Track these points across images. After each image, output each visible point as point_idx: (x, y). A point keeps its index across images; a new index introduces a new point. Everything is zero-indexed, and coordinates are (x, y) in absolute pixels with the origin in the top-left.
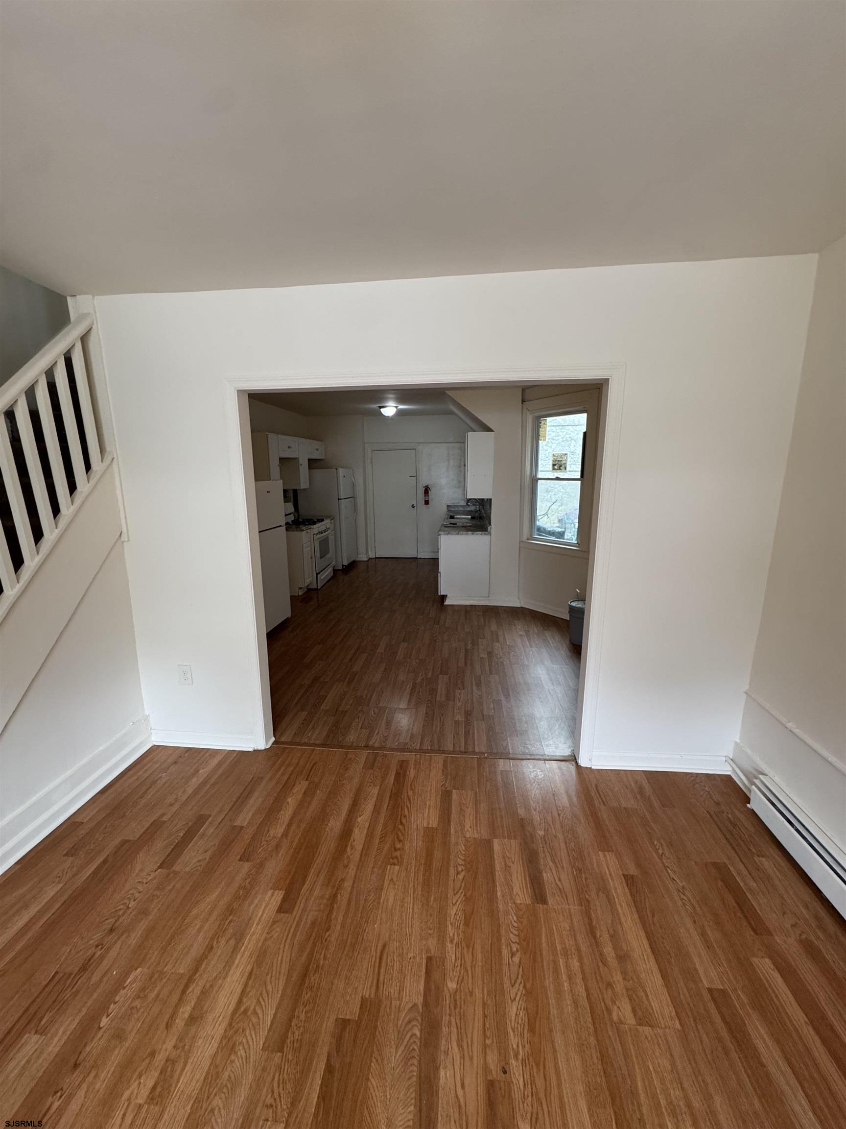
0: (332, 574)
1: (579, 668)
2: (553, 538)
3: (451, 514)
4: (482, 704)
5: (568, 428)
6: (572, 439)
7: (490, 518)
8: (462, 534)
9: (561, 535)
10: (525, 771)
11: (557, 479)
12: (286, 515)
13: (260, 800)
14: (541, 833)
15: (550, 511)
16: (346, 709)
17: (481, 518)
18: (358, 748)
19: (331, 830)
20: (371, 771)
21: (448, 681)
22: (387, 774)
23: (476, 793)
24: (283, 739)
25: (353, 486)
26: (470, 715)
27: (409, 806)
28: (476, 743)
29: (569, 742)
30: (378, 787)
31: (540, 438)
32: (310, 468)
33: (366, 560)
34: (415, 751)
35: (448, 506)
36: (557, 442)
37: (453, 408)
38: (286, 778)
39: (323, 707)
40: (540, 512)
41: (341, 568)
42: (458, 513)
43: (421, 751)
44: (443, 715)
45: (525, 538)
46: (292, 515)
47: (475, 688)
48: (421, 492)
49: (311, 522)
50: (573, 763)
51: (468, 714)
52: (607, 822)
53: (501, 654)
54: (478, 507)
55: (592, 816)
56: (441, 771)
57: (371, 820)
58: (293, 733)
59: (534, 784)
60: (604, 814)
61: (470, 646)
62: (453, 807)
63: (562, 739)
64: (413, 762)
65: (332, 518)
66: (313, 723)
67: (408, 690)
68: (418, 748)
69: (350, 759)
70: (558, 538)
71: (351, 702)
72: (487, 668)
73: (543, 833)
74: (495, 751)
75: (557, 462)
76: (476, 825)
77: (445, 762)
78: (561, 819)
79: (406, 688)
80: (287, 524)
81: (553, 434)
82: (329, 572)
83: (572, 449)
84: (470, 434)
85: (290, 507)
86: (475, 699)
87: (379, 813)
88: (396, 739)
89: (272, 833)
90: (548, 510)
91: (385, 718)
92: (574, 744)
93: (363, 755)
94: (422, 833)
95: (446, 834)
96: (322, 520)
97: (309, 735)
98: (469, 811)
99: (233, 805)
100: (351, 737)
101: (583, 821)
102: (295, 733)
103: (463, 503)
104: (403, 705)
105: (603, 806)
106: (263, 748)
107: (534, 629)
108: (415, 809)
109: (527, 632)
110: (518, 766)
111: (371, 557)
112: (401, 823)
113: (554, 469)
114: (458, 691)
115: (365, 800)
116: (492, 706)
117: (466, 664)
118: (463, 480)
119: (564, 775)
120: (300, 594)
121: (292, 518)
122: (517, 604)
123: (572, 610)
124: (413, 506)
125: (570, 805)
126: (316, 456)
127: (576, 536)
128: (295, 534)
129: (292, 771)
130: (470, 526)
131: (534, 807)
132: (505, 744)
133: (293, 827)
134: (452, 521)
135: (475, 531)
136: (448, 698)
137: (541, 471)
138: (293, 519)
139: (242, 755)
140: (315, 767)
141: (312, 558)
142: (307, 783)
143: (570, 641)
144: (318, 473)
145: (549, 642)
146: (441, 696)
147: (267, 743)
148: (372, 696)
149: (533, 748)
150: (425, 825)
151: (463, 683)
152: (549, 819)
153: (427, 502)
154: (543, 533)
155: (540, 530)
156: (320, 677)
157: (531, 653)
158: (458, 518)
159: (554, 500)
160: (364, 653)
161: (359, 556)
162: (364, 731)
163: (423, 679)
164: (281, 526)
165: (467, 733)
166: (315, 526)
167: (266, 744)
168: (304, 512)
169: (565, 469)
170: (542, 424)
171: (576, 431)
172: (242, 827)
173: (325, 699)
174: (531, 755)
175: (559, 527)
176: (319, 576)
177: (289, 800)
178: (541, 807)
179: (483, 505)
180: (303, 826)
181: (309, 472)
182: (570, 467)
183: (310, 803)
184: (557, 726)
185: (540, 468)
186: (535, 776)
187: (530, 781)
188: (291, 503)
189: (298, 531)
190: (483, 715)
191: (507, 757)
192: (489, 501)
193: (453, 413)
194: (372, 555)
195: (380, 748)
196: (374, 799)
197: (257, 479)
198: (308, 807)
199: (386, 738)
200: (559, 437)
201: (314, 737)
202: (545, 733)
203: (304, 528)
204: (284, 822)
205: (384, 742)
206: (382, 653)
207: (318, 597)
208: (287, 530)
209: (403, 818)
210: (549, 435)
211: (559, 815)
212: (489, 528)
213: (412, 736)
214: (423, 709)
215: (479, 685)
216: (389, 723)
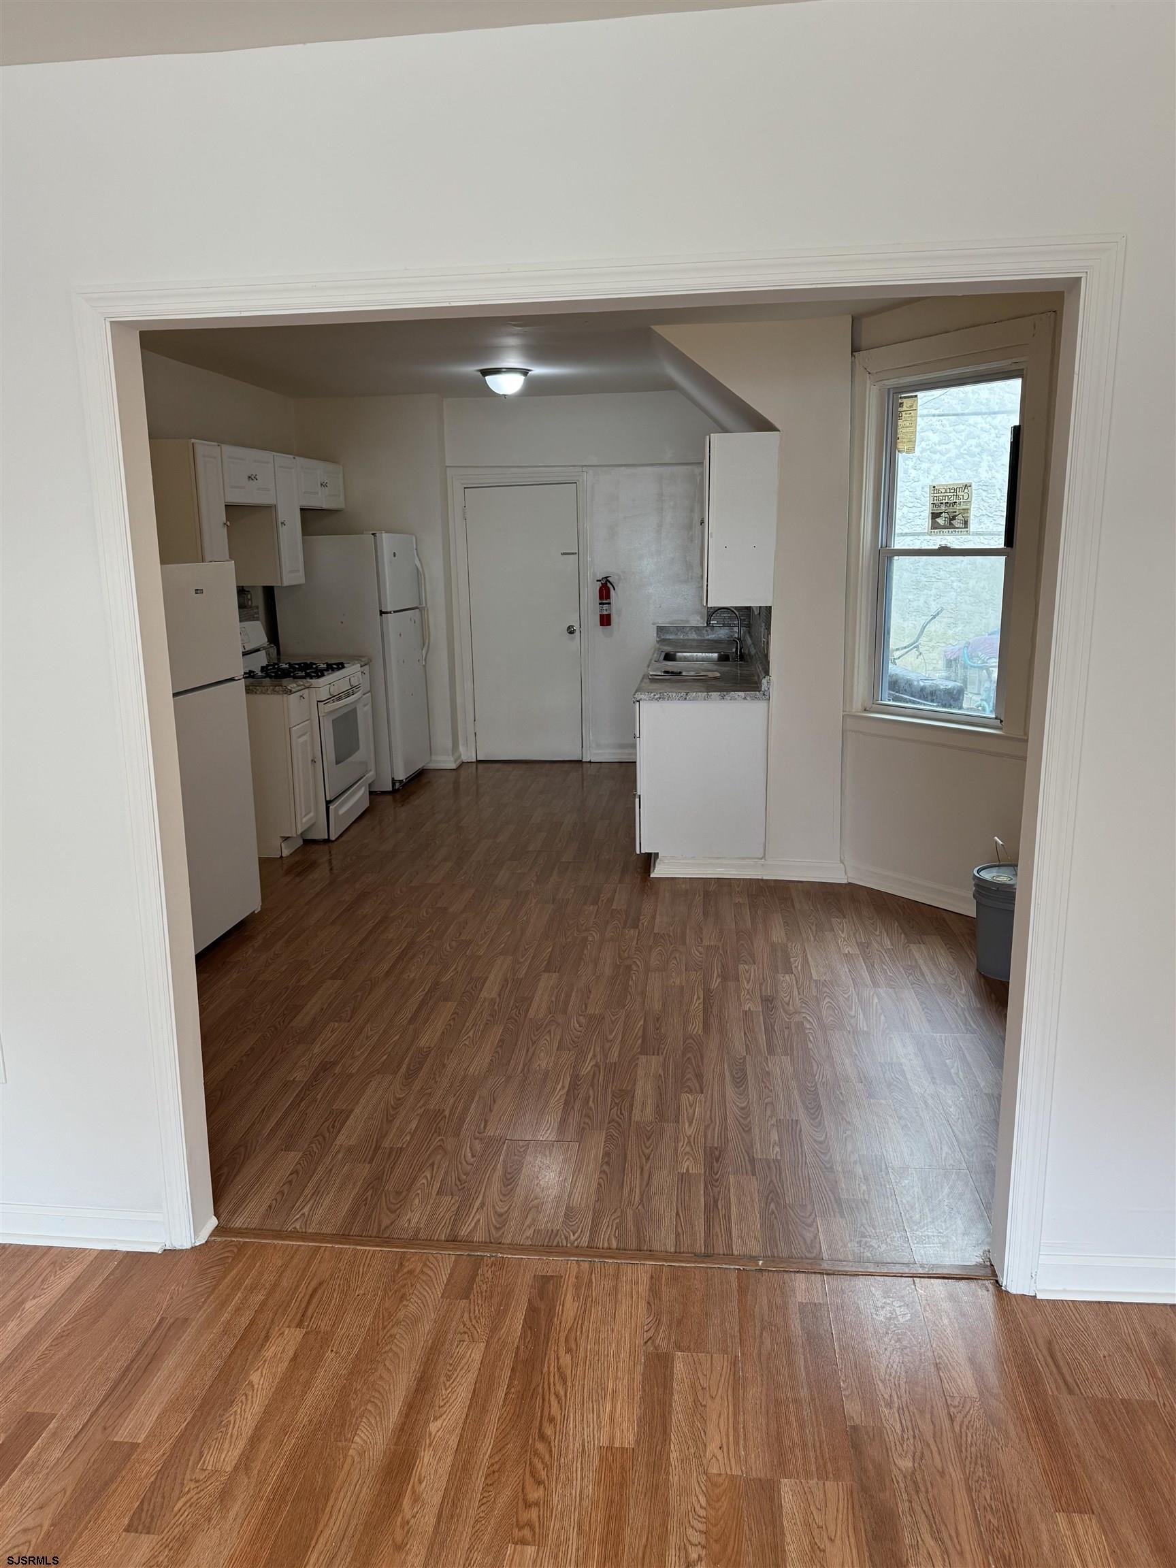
0: (366, 804)
1: (1003, 1039)
2: (933, 707)
3: (668, 649)
4: (749, 1131)
5: (972, 419)
6: (983, 451)
7: (767, 656)
8: (694, 699)
9: (954, 697)
10: (861, 1304)
11: (944, 551)
12: (244, 654)
13: (181, 1375)
14: (906, 1464)
15: (923, 640)
16: (400, 1145)
17: (742, 657)
18: (430, 1243)
19: (361, 1454)
20: (464, 1303)
21: (661, 1072)
22: (506, 1311)
23: (734, 1363)
24: (238, 1222)
25: (418, 577)
26: (717, 1161)
27: (562, 1393)
28: (735, 1233)
29: (978, 1232)
30: (483, 1345)
31: (900, 446)
32: (306, 531)
33: (454, 766)
34: (577, 1251)
35: (660, 630)
36: (944, 458)
37: (673, 373)
38: (244, 1321)
39: (341, 1139)
40: (896, 640)
41: (390, 788)
42: (686, 646)
43: (592, 1251)
44: (648, 1159)
45: (857, 707)
46: (263, 653)
47: (730, 1091)
48: (591, 592)
49: (311, 670)
50: (987, 1283)
51: (714, 1156)
52: (1078, 1437)
53: (798, 1002)
54: (736, 629)
55: (1038, 1421)
56: (642, 1304)
57: (463, 1429)
58: (265, 1206)
59: (886, 1339)
60: (1070, 1417)
61: (715, 983)
62: (676, 1396)
63: (959, 1222)
64: (573, 1279)
65: (365, 660)
66: (315, 1178)
67: (560, 1093)
68: (585, 1242)
69: (410, 1272)
70: (944, 706)
71: (413, 1125)
72: (762, 1038)
73: (910, 1465)
74: (785, 1254)
75: (943, 508)
76: (736, 1443)
77: (654, 1279)
78: (957, 1428)
79: (555, 1089)
80: (249, 675)
81: (935, 438)
82: (357, 799)
83: (984, 475)
84: (716, 439)
85: (257, 633)
86: (730, 1121)
87: (484, 1410)
88: (528, 1222)
89: (210, 1461)
90: (920, 636)
91: (500, 1166)
92: (989, 1235)
93: (444, 1264)
94: (597, 1463)
95: (658, 1464)
96: (340, 666)
97: (306, 1210)
98: (718, 1410)
99: (113, 1389)
100: (414, 1217)
101: (1013, 1434)
102: (270, 1207)
103: (697, 621)
104: (547, 1133)
105: (1069, 1397)
106: (188, 1246)
107: (883, 941)
108: (578, 1400)
109: (864, 947)
110: (843, 1291)
111: (465, 758)
112: (542, 1437)
113: (935, 526)
114: (686, 1098)
115: (449, 1377)
116: (775, 1136)
117: (706, 1026)
118: (697, 560)
119: (963, 1315)
120: (286, 853)
121: (261, 660)
122: (835, 874)
123: (983, 890)
124: (571, 631)
125: (981, 1393)
126: (320, 501)
127: (993, 701)
128: (270, 701)
129: (263, 1304)
130: (716, 678)
131: (887, 1396)
132: (809, 1236)
133: (265, 1446)
134: (670, 665)
135: (728, 690)
136: (661, 1116)
137: (902, 535)
138: (265, 663)
139: (135, 1261)
140: (320, 1292)
141: (313, 761)
142: (299, 1334)
143: (977, 970)
144: (327, 546)
145: (923, 975)
146: (644, 1109)
147: (197, 1230)
148: (466, 1108)
149: (884, 1247)
150: (604, 1442)
151: (699, 1076)
152: (926, 1427)
153: (605, 620)
154: (905, 692)
155: (895, 685)
156: (334, 1064)
157: (876, 1000)
158: (686, 660)
159: (934, 608)
160: (446, 999)
161: (434, 758)
162: (446, 1200)
163: (597, 1065)
164: (232, 680)
165: (711, 1207)
166: (321, 680)
167: (196, 1233)
168: (296, 647)
169: (966, 523)
170: (904, 408)
171: (995, 428)
172: (134, 1446)
173: (348, 1117)
174: (877, 1263)
175: (948, 678)
176: (332, 807)
177: (255, 1377)
178: (905, 1397)
179: (749, 626)
180: (290, 1444)
181: (304, 542)
182: (980, 523)
183: (307, 1385)
184: (946, 1190)
185: (900, 526)
186: (890, 1319)
187: (875, 1330)
188: (259, 622)
189: (278, 693)
190: (752, 1160)
191: (814, 1267)
192: (763, 612)
193: (671, 386)
194: (468, 755)
195: (486, 1245)
196: (472, 1376)
197: (167, 557)
198: (304, 1393)
199: (503, 1218)
200: (950, 446)
201: (316, 1218)
202: (912, 1207)
203: (292, 686)
204: (240, 1435)
205: (498, 1229)
206: (493, 1001)
207: (330, 862)
208: (248, 691)
209: (545, 1423)
210: (923, 440)
211: (952, 1419)
212: (764, 681)
213: (570, 1213)
214: (597, 1144)
215: (740, 1080)
216: (510, 1180)
